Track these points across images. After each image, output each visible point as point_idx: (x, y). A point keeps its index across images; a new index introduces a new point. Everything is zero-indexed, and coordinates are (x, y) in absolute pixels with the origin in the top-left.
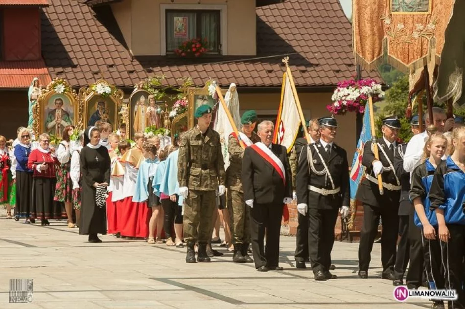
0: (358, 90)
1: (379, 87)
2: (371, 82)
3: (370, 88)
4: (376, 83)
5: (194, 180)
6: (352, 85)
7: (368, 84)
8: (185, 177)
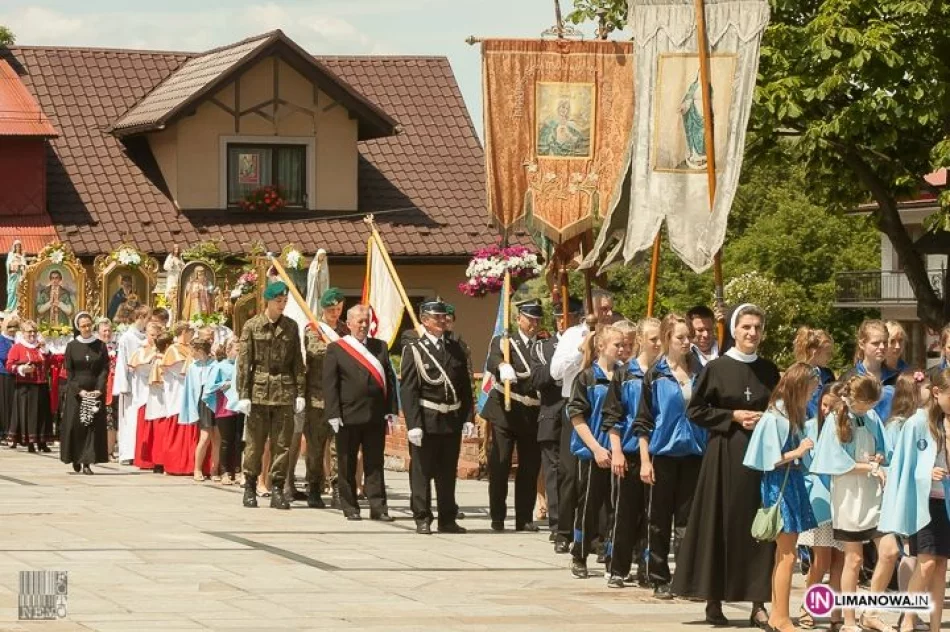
0: (503, 262)
1: (534, 258)
2: (522, 251)
3: (520, 259)
4: (529, 252)
5: (260, 390)
6: (495, 254)
7: (517, 254)
8: (247, 385)
